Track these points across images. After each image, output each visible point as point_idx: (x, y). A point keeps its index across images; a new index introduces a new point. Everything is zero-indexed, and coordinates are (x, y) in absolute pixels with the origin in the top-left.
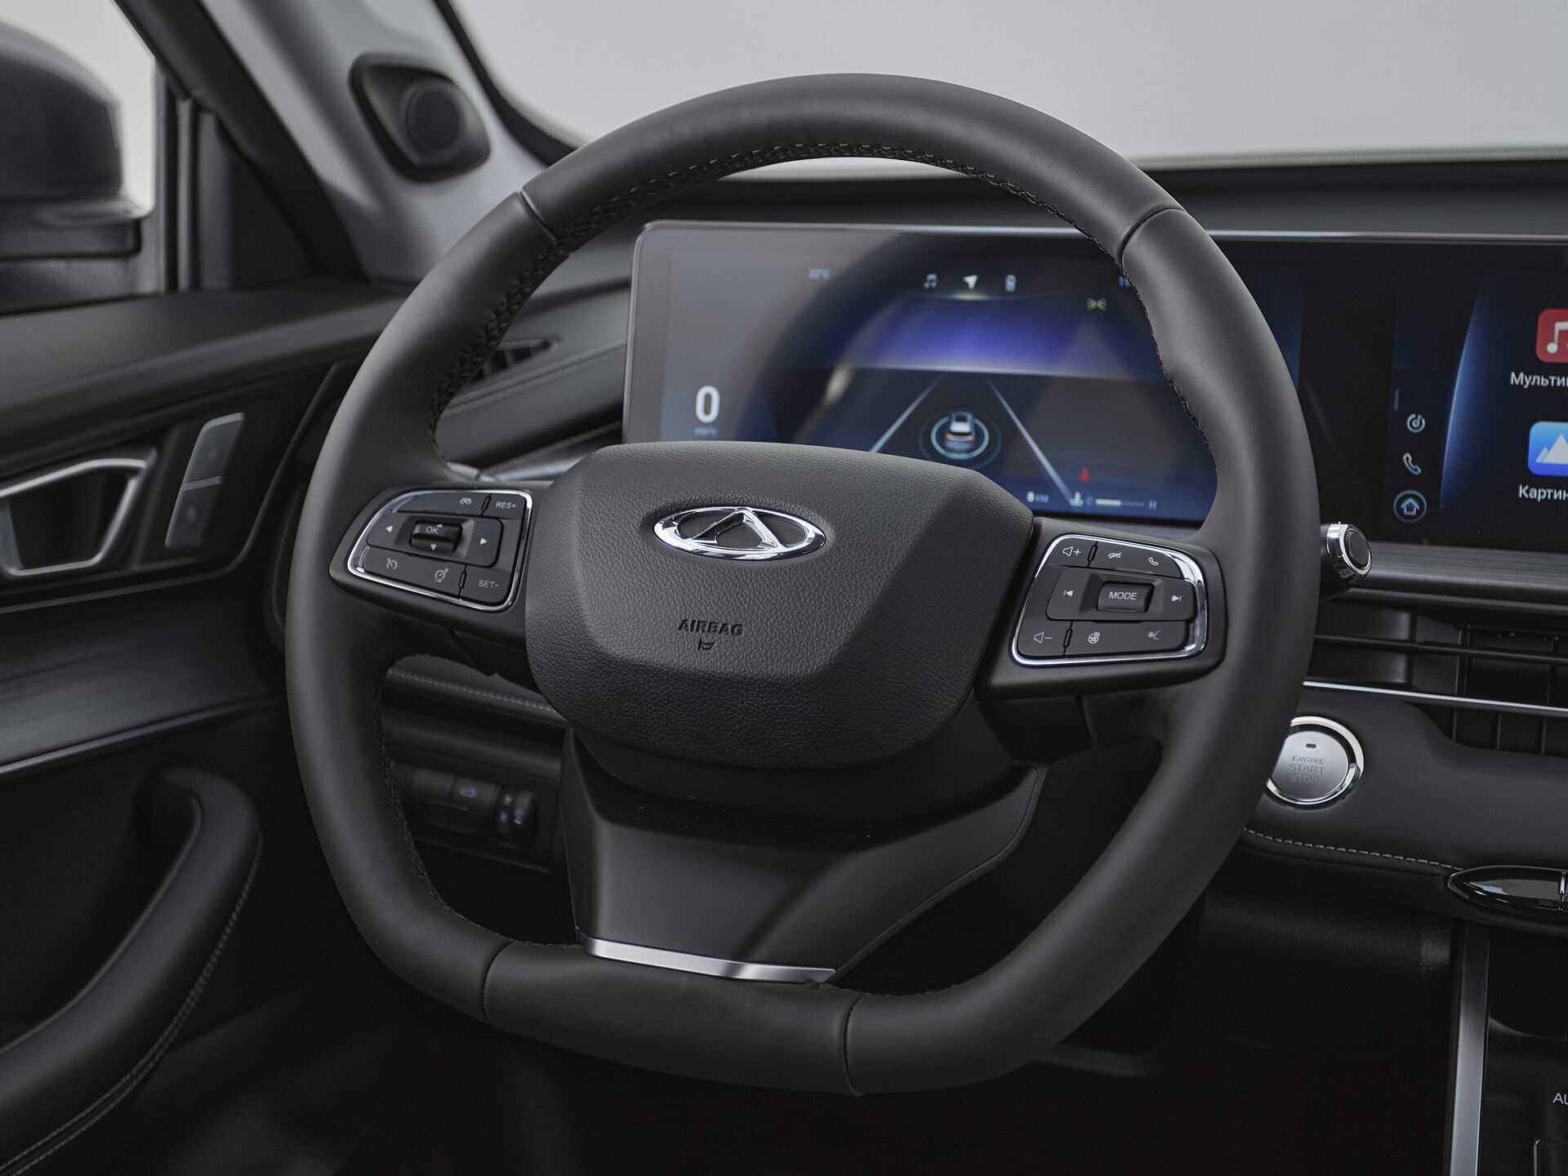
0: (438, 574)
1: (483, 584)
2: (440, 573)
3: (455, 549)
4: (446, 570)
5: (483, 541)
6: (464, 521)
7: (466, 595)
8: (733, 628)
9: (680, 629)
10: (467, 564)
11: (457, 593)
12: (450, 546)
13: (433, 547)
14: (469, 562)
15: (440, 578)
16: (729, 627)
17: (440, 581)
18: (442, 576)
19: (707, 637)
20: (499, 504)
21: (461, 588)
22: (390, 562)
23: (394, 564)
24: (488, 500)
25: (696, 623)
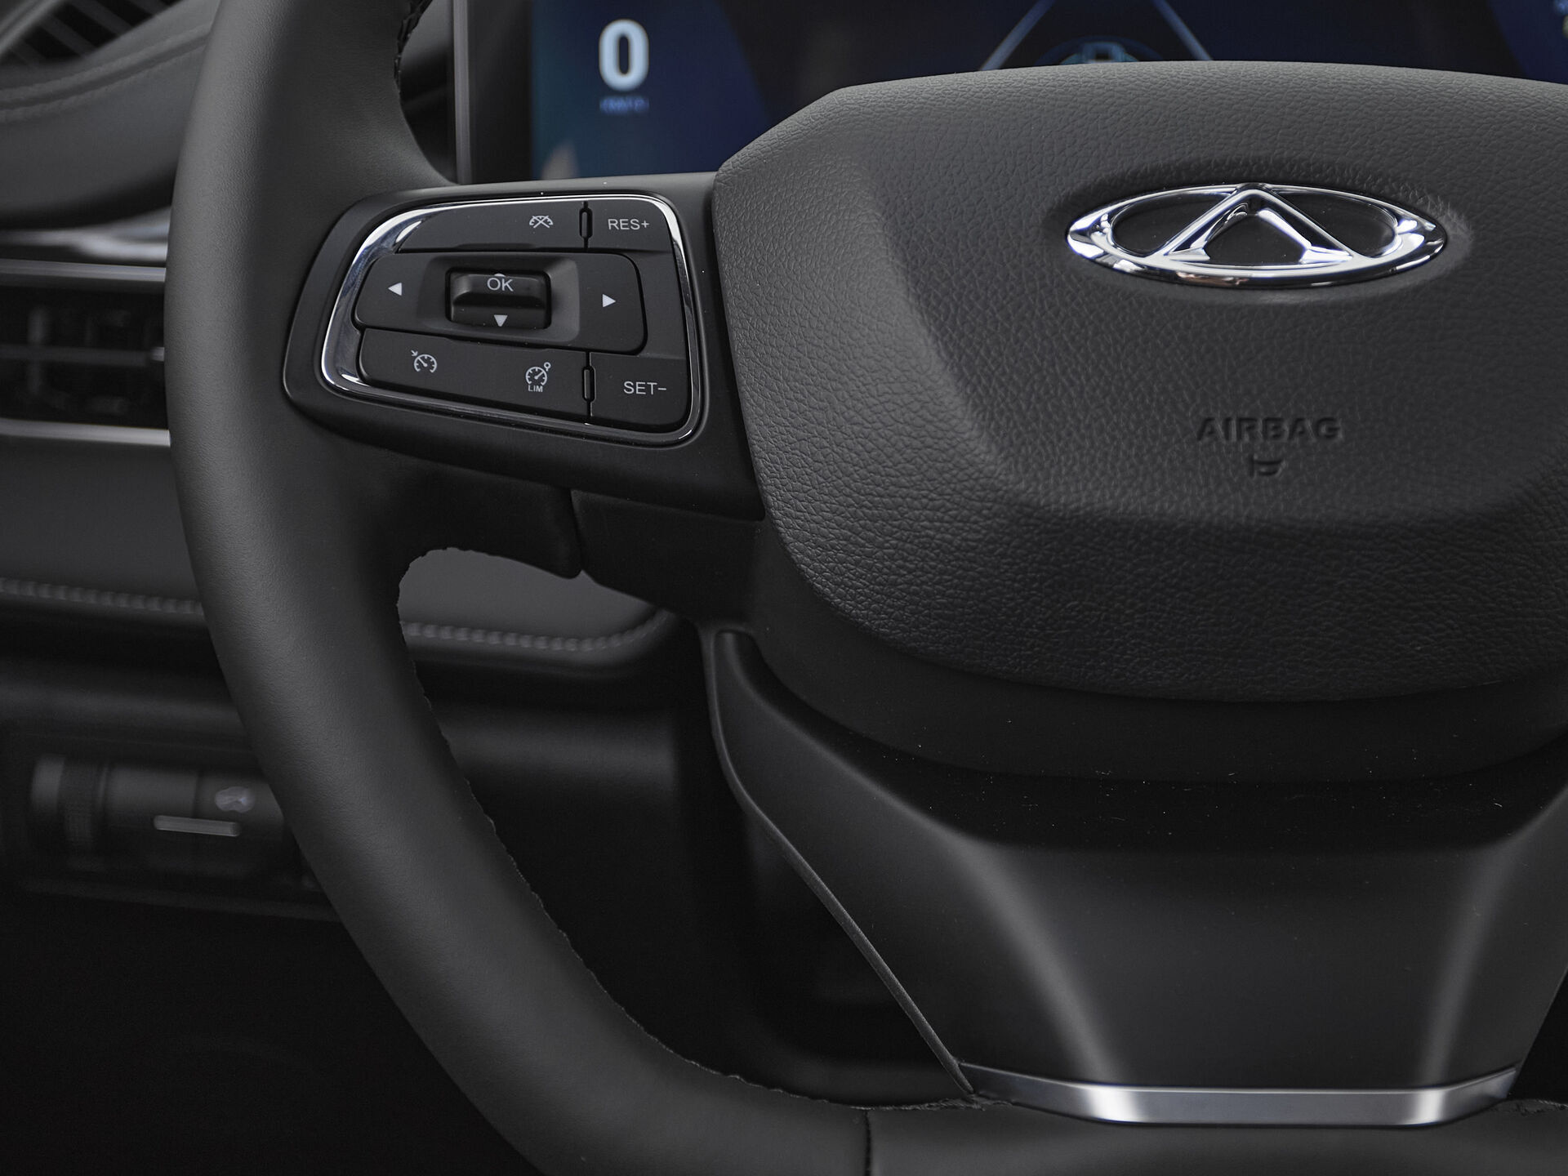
0: (532, 376)
1: (633, 388)
2: (535, 373)
3: (548, 323)
4: (548, 366)
5: (607, 301)
6: (552, 262)
7: (602, 414)
8: (1317, 426)
9: (1200, 437)
10: (588, 351)
11: (582, 411)
12: (540, 314)
13: (501, 320)
14: (592, 346)
15: (538, 383)
16: (1308, 424)
17: (540, 389)
18: (541, 379)
19: (1264, 448)
20: (612, 224)
21: (589, 401)
22: (419, 359)
23: (431, 364)
24: (585, 214)
25: (1234, 423)
